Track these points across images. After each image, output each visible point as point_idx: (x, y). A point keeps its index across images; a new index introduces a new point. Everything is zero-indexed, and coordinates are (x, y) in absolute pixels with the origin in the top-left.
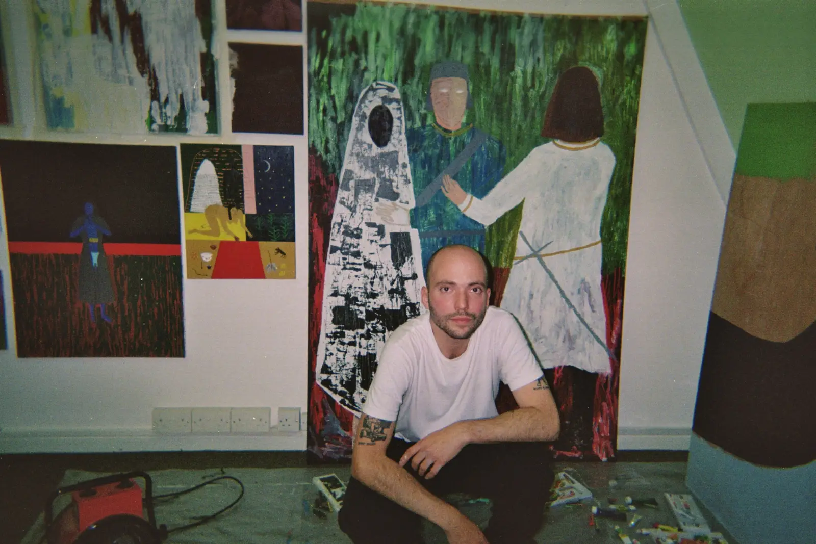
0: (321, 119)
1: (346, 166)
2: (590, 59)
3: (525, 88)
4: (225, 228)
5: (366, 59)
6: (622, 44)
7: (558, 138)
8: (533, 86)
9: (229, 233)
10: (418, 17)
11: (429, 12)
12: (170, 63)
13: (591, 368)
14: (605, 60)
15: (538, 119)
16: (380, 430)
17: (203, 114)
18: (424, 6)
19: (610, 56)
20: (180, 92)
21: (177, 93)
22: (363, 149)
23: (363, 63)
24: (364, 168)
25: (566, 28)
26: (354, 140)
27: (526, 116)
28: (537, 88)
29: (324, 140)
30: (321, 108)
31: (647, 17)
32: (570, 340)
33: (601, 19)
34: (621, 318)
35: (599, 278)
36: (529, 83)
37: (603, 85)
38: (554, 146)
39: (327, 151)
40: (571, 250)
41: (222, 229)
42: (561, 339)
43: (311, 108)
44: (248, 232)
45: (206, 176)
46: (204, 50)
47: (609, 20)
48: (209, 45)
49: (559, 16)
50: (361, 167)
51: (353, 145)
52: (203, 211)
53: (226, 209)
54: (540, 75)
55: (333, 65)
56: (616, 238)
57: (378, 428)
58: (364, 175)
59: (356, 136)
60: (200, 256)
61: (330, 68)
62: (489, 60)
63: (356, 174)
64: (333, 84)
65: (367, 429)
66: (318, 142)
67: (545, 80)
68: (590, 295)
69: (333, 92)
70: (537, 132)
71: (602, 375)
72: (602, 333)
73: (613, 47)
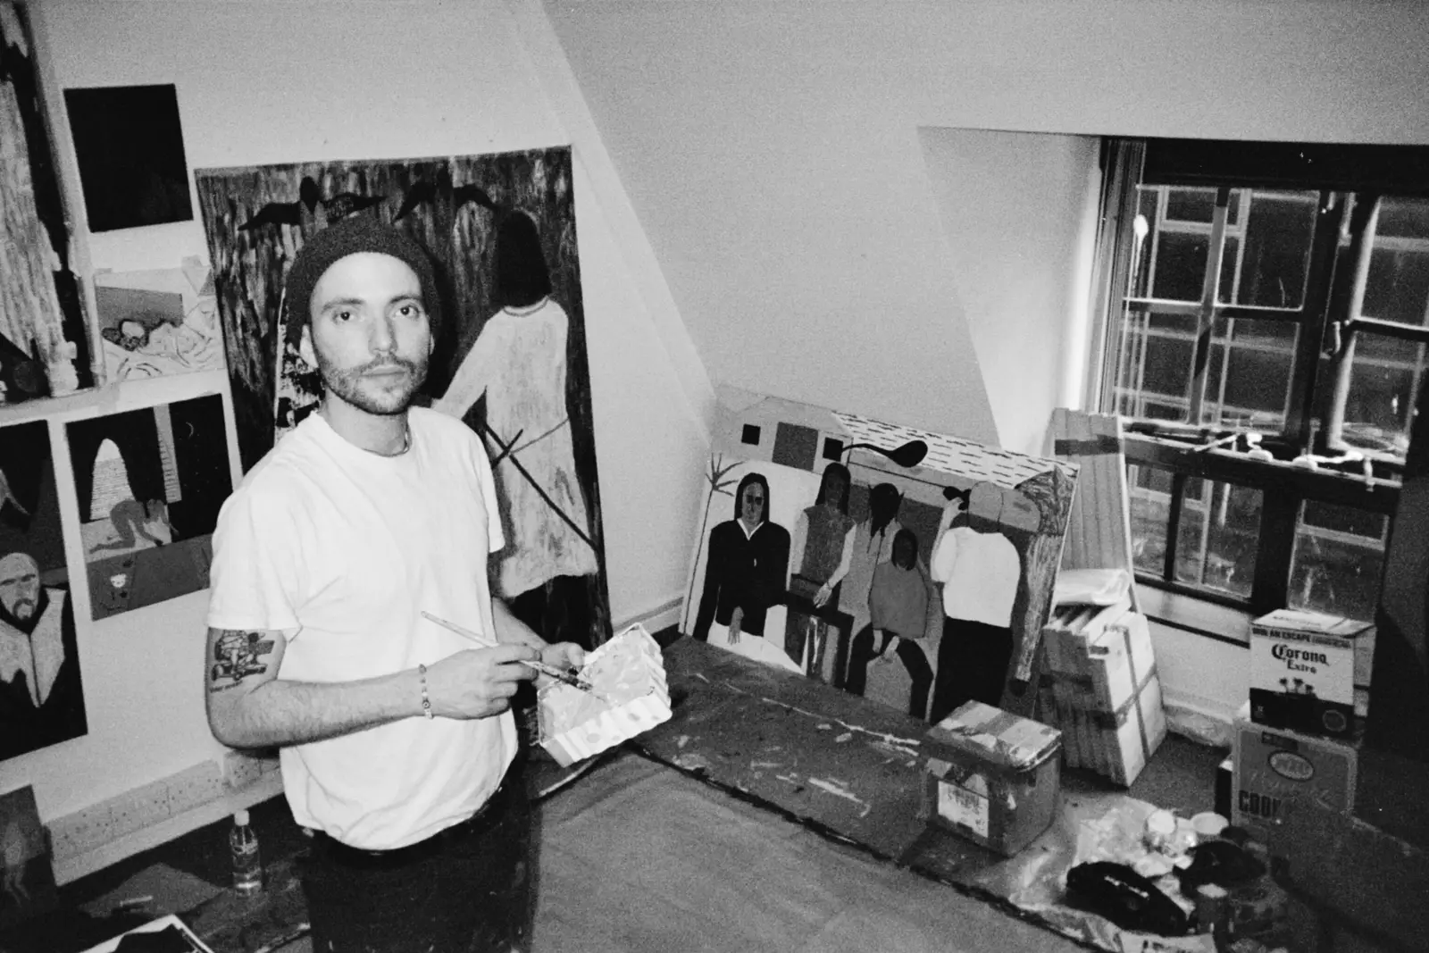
0: (241, 337)
1: (279, 394)
2: (523, 203)
3: (465, 249)
4: (141, 530)
5: (282, 244)
6: (551, 180)
7: (506, 305)
8: (473, 246)
9: (148, 537)
10: (334, 178)
11: (346, 169)
12: (9, 296)
13: (579, 572)
14: (538, 201)
15: (485, 286)
16: (250, 658)
17: (70, 361)
18: (339, 163)
19: (542, 196)
20: (30, 336)
21: (25, 338)
22: (297, 365)
23: (279, 250)
24: (302, 391)
25: (495, 169)
26: (284, 357)
27: (471, 285)
28: (477, 247)
29: (248, 365)
30: (239, 321)
31: (570, 147)
32: (555, 544)
33: (527, 154)
34: (599, 503)
35: (572, 461)
36: (468, 241)
37: (541, 229)
38: (506, 316)
39: (254, 378)
40: (541, 438)
41: (137, 535)
42: (546, 546)
43: (226, 324)
44: (174, 529)
45: (107, 463)
46: (58, 267)
47: (534, 154)
48: (64, 260)
49: (486, 155)
50: (298, 391)
51: (284, 362)
52: (108, 515)
53: (140, 505)
54: (478, 230)
55: (244, 258)
56: (582, 411)
57: (245, 656)
58: (304, 401)
59: (286, 350)
60: (110, 581)
61: (241, 264)
62: (421, 220)
63: (294, 402)
64: (249, 285)
65: (223, 662)
66: (241, 368)
67: (484, 236)
68: (567, 487)
69: (250, 296)
70: (486, 301)
71: (591, 575)
72: (583, 527)
73: (543, 185)
